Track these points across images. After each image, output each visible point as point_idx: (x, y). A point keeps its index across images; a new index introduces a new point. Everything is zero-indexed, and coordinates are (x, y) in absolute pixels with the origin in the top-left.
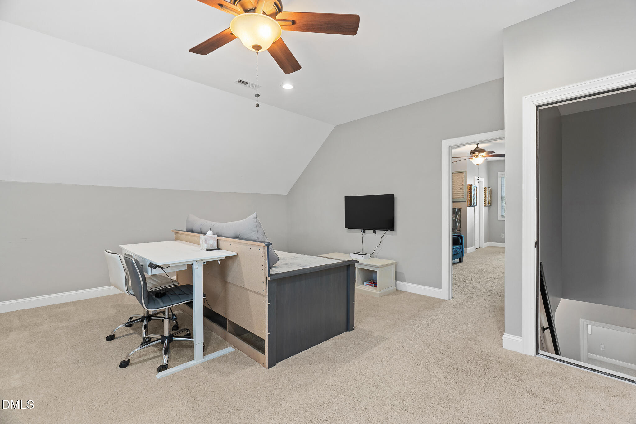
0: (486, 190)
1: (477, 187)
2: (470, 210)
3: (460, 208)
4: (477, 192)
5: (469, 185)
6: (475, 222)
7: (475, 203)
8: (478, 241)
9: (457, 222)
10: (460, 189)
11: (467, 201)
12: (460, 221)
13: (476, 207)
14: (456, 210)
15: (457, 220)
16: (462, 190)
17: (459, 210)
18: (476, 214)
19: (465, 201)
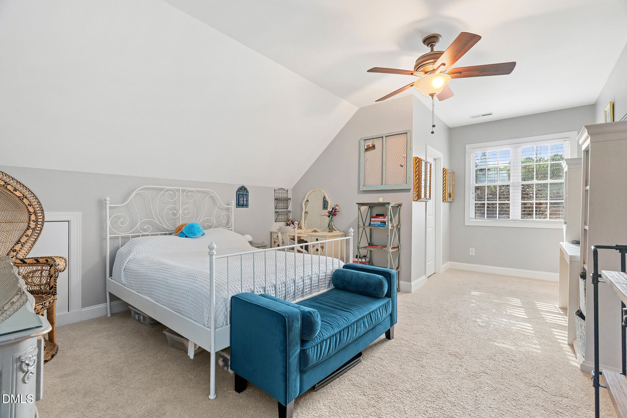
0: (446, 173)
1: (431, 165)
2: (417, 207)
3: (399, 203)
4: (430, 174)
5: (416, 158)
6: (428, 229)
7: (428, 195)
8: (432, 262)
9: (392, 230)
10: (400, 167)
11: (412, 190)
12: (399, 230)
13: (430, 203)
14: (390, 207)
15: (393, 226)
16: (403, 168)
17: (398, 207)
18: (429, 215)
19: (408, 190)
